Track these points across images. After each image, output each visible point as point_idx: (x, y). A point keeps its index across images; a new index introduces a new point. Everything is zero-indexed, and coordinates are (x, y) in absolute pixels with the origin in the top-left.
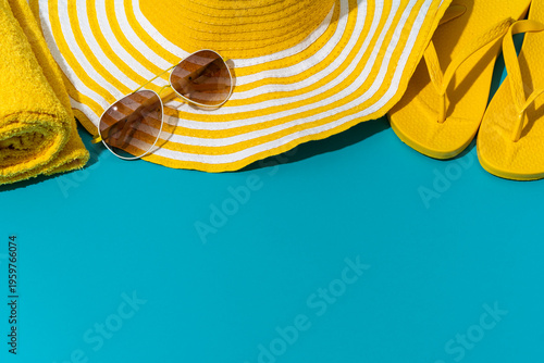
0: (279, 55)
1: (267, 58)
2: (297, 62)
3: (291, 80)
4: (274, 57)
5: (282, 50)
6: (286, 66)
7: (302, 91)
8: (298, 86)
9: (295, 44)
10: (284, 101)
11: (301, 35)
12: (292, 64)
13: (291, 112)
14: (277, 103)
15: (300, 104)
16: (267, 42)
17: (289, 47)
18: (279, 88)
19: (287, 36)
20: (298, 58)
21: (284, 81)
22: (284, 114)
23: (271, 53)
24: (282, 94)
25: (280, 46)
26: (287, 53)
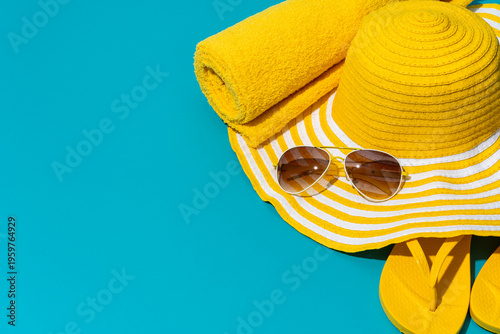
0: (449, 159)
1: (438, 160)
2: (464, 167)
3: (458, 181)
4: (444, 160)
5: (453, 154)
6: (454, 169)
7: (466, 192)
8: (463, 187)
9: (464, 151)
10: (451, 197)
11: (470, 144)
12: (460, 168)
13: (456, 207)
14: (444, 197)
15: (464, 202)
16: (441, 145)
17: (459, 152)
18: (447, 185)
19: (458, 142)
20: (466, 163)
21: (451, 181)
22: (449, 208)
23: (442, 156)
24: (449, 191)
25: (450, 150)
26: (456, 158)
